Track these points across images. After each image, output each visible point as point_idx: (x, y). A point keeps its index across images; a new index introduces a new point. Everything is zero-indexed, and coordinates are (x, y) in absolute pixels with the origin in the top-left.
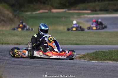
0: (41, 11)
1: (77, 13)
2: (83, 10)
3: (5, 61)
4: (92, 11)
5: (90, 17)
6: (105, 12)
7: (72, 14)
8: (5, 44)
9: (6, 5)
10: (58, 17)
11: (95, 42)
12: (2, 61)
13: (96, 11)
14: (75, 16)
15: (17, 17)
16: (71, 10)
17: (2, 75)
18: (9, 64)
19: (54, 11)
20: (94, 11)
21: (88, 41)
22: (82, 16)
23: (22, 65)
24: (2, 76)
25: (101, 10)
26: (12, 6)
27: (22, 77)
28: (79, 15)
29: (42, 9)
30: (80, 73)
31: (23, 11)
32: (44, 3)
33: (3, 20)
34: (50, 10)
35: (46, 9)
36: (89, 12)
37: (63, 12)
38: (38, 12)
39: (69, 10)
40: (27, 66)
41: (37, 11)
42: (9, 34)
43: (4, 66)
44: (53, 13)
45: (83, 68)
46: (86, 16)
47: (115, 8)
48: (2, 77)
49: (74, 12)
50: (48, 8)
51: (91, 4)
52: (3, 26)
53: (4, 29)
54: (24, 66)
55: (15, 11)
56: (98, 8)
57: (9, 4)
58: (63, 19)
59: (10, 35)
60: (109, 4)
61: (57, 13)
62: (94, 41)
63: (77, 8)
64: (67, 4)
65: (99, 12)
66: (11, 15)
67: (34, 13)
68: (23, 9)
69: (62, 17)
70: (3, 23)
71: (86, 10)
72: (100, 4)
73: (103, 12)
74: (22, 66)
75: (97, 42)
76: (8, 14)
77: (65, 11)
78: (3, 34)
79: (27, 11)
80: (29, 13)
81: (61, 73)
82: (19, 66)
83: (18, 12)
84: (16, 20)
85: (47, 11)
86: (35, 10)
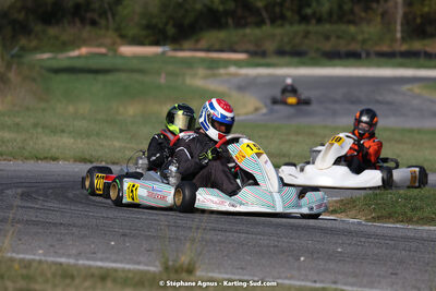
0: (84, 50)
1: (203, 60)
2: (222, 51)
4: (253, 54)
5: (246, 76)
6: (296, 60)
7: (188, 63)
13: (264, 54)
14: (201, 72)
16: (182, 50)
19: (127, 50)
20: (258, 55)
22: (222, 71)
25: (281, 53)
28: (213, 65)
29: (85, 43)
34: (113, 47)
35: (100, 46)
36: (242, 56)
37: (156, 55)
38: (75, 53)
39: (175, 50)
41: (73, 50)
44: (123, 57)
46: (233, 69)
47: (328, 46)
49: (194, 58)
50: (108, 41)
51: (248, 31)
56: (270, 46)
58: (162, 80)
60: (307, 34)
61: (136, 57)
63: (203, 44)
64: (171, 30)
65: (275, 60)
67: (62, 56)
68: (23, 41)
71: (235, 51)
72: (278, 31)
73: (287, 59)
77: (164, 53)
79: (37, 49)
80: (46, 56)
85: (103, 50)
86: (65, 46)
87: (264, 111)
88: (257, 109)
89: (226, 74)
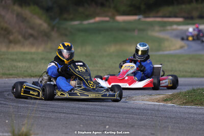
0: (98, 19)
1: (159, 22)
2: (170, 17)
3: (36, 106)
4: (186, 18)
5: (182, 30)
7: (151, 24)
8: (36, 76)
9: (37, 9)
10: (126, 30)
11: (191, 72)
12: (30, 106)
13: (192, 18)
14: (157, 28)
15: (55, 29)
16: (149, 17)
17: (31, 130)
18: (42, 111)
19: (120, 18)
21: (180, 71)
22: (169, 28)
23: (64, 113)
24: (31, 132)
25: (201, 17)
26: (48, 10)
27: (66, 133)
28: (163, 25)
29: (98, 15)
30: (165, 127)
31: (66, 20)
32: (102, 5)
33: (31, 35)
34: (113, 17)
35: (106, 16)
36: (180, 20)
37: (135, 21)
38: (92, 21)
39: (145, 17)
40: (74, 115)
41: (91, 19)
42: (42, 59)
43: (34, 115)
44: (118, 22)
45: (170, 117)
46: (175, 27)
48: (31, 134)
49: (155, 21)
50: (110, 14)
51: (183, 6)
52: (32, 44)
53: (33, 50)
54: (68, 115)
55: (52, 19)
57: (42, 7)
58: (136, 33)
59: (43, 61)
61: (125, 22)
62: (189, 71)
63: (160, 14)
64: (143, 7)
65: (197, 21)
66: (45, 26)
67: (86, 22)
68: (65, 16)
69: (133, 30)
70: (31, 40)
71: (176, 17)
72: (200, 6)
74: (64, 115)
75: (194, 73)
76: (41, 25)
77: (139, 19)
78: (33, 59)
79: (72, 20)
80: (76, 23)
81: (133, 126)
82: (59, 115)
83: (57, 21)
84: (54, 34)
85: (107, 19)
86: (88, 17)
87: (186, 48)
88: (182, 47)
89: (171, 29)
